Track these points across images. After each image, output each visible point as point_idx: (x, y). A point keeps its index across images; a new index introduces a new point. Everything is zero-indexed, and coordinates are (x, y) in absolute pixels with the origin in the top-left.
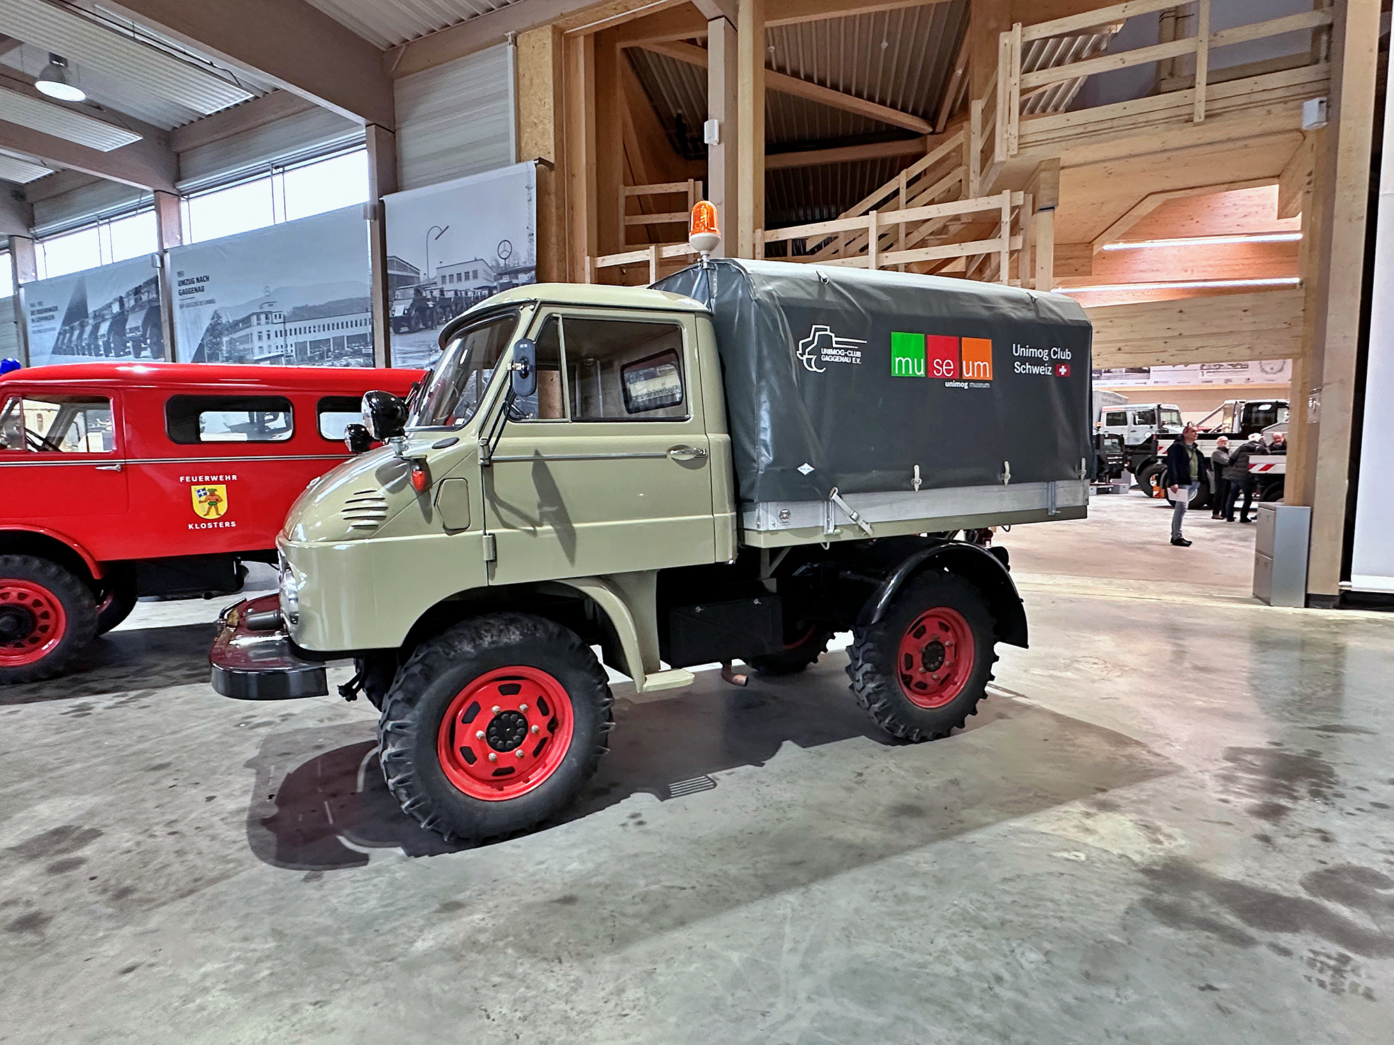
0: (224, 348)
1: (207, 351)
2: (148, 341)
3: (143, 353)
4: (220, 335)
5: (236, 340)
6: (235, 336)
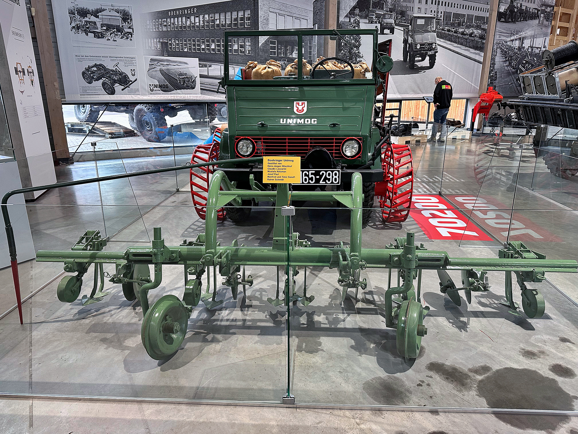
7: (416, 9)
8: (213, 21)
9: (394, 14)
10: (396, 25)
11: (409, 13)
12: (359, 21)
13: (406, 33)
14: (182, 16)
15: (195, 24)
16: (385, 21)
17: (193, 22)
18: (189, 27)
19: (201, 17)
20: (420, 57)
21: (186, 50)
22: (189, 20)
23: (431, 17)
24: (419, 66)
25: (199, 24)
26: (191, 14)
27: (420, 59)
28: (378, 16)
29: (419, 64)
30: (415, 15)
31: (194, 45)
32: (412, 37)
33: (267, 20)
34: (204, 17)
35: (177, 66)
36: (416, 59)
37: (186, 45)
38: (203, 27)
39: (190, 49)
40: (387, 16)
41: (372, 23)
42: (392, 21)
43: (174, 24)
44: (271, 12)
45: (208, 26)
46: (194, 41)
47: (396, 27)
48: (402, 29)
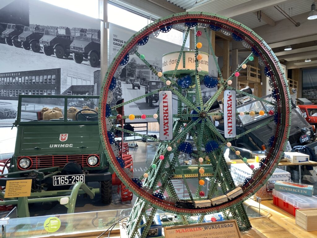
0: (137, 73)
1: (127, 72)
2: (89, 57)
3: (83, 62)
4: (135, 67)
5: (142, 72)
6: (142, 70)
7: (151, 78)
8: (31, 80)
9: (139, 80)
10: (141, 85)
11: (147, 79)
12: (120, 83)
13: (147, 89)
14: (9, 77)
15: (18, 81)
16: (135, 83)
17: (17, 80)
18: (14, 83)
19: (23, 78)
20: (155, 100)
21: (11, 96)
22: (14, 79)
23: (159, 82)
24: (155, 105)
25: (21, 81)
26: (16, 76)
27: (155, 101)
28: (131, 80)
29: (155, 104)
30: (151, 80)
31: (17, 93)
32: (150, 91)
33: (66, 80)
34: (25, 78)
35: (4, 105)
36: (153, 102)
37: (11, 93)
38: (24, 83)
39: (14, 95)
40: (136, 80)
41: (128, 83)
42: (139, 83)
43: (3, 81)
44: (68, 76)
45: (27, 83)
46: (17, 91)
47: (141, 86)
48: (144, 87)
